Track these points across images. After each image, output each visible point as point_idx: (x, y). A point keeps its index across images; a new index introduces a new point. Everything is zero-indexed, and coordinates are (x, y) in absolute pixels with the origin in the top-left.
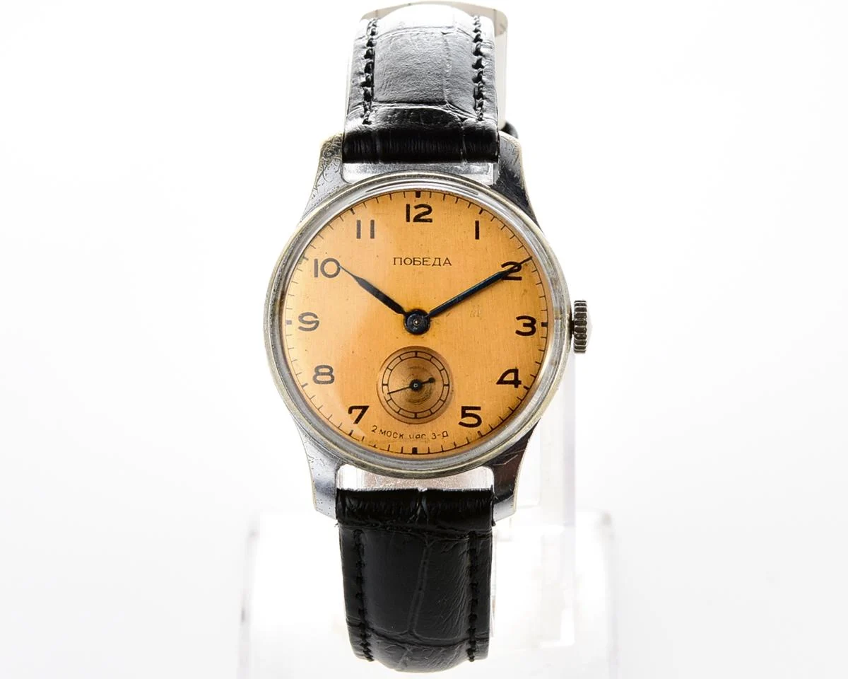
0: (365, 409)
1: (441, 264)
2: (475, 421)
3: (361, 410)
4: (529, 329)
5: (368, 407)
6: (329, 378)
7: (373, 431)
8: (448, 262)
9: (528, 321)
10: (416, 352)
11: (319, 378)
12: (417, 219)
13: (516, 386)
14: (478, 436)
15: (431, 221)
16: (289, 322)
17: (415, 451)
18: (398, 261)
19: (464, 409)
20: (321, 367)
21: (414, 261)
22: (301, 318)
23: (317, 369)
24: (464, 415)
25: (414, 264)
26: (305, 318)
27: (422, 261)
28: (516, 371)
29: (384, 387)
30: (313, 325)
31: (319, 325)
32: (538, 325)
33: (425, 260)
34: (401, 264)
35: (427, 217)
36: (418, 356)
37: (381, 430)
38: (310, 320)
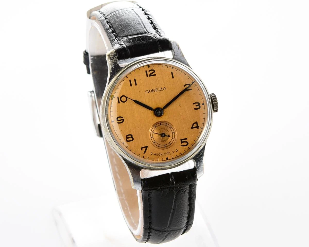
0: (146, 147)
1: (163, 90)
2: (186, 144)
3: (145, 148)
4: (198, 107)
5: (148, 146)
6: (131, 139)
7: (151, 155)
8: (165, 88)
9: (197, 104)
10: (160, 123)
11: (128, 140)
12: (150, 75)
13: (198, 128)
14: (188, 149)
16: (113, 122)
17: (167, 159)
18: (147, 92)
19: (181, 140)
20: (128, 135)
21: (153, 91)
22: (117, 119)
24: (182, 142)
27: (155, 90)
28: (197, 123)
29: (152, 138)
30: (122, 121)
31: (124, 120)
32: (201, 105)
33: (156, 89)
34: (148, 93)
35: (154, 74)
36: (161, 124)
37: (154, 154)
38: (120, 119)
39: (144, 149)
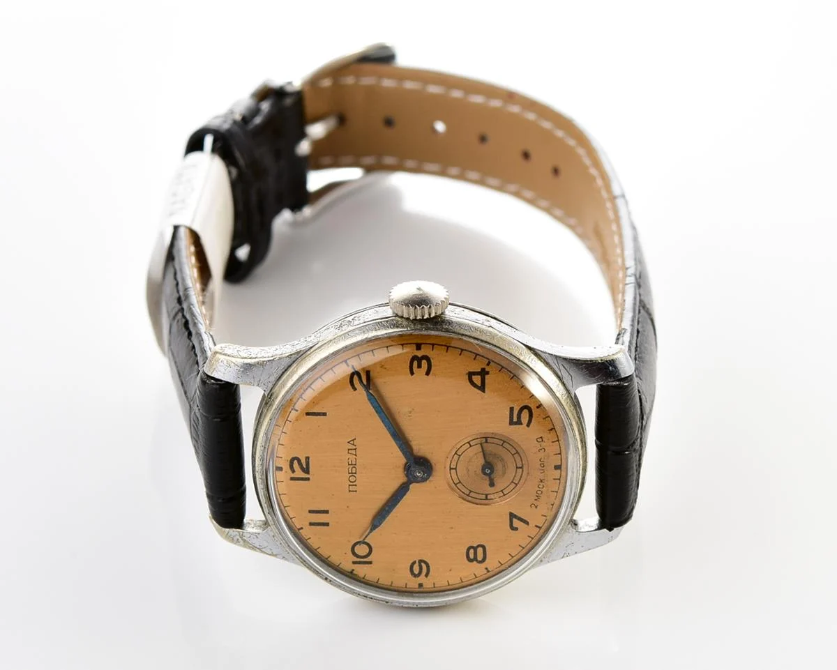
0: (512, 516)
1: (355, 447)
2: (526, 412)
3: (514, 520)
4: (424, 362)
5: (510, 513)
6: (480, 550)
7: (536, 507)
8: (352, 442)
9: (415, 363)
10: (451, 469)
11: (480, 557)
12: (306, 471)
13: (488, 373)
14: (542, 408)
15: (307, 458)
16: (421, 586)
17: (558, 467)
18: (353, 488)
19: (511, 423)
20: (468, 557)
21: (352, 473)
22: (415, 576)
23: (470, 560)
24: (519, 423)
25: (355, 473)
26: (416, 572)
27: (352, 466)
28: (471, 375)
29: (489, 498)
30: (424, 566)
31: (423, 559)
32: (419, 354)
33: (350, 463)
34: (356, 485)
35: (303, 461)
36: (454, 467)
37: (536, 500)
38: (418, 568)
39: (516, 523)
